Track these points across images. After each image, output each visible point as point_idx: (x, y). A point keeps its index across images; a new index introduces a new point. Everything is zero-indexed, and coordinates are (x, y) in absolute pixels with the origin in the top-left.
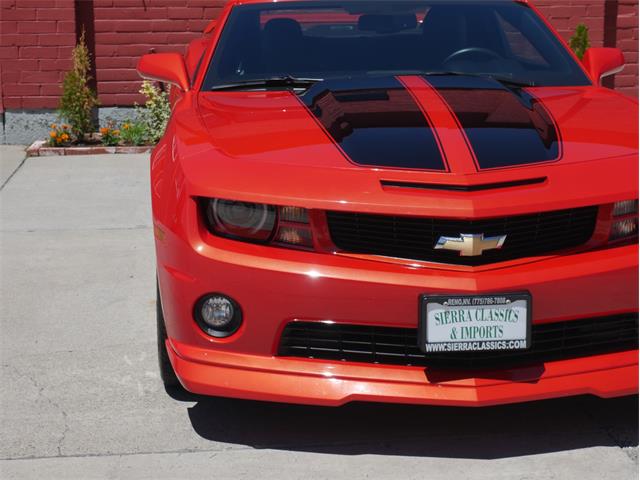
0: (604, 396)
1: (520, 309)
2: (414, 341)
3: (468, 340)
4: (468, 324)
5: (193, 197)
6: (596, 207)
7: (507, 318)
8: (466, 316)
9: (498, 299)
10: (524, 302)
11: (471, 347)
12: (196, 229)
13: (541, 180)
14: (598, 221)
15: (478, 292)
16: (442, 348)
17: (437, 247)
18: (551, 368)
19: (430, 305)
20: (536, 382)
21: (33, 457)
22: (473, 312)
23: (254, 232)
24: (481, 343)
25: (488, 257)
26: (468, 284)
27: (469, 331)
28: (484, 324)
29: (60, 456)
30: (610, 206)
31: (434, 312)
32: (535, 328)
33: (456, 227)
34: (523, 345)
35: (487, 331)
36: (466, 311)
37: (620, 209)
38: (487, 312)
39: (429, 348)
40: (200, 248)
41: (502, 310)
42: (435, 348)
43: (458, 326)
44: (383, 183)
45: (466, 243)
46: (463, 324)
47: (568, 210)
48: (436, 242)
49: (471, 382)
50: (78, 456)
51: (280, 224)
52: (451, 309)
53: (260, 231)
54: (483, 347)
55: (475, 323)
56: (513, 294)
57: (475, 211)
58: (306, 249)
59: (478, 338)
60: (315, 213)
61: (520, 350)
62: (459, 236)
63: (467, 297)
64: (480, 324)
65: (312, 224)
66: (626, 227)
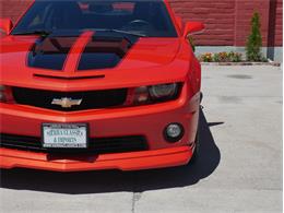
0: (123, 170)
1: (83, 130)
4: (61, 136)
6: (126, 89)
8: (60, 133)
10: (85, 128)
13: (103, 76)
14: (128, 95)
16: (50, 146)
17: (53, 103)
18: (101, 157)
19: (44, 128)
20: (93, 162)
22: (63, 132)
24: (66, 145)
25: (74, 108)
27: (61, 139)
28: (68, 137)
30: (133, 89)
31: (46, 131)
32: (90, 139)
33: (60, 95)
34: (85, 146)
35: (69, 140)
36: (60, 131)
38: (69, 131)
39: (44, 146)
41: (76, 131)
42: (47, 146)
43: (57, 137)
44: (35, 75)
48: (52, 101)
52: (53, 130)
55: (64, 136)
56: (79, 124)
57: (67, 88)
59: (65, 142)
61: (83, 148)
62: (61, 99)
64: (66, 136)
66: (142, 98)
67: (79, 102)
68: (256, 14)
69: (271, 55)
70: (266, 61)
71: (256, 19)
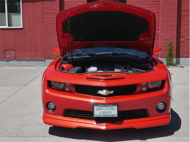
0: (137, 128)
1: (115, 107)
2: (92, 114)
3: (104, 114)
4: (104, 111)
5: (47, 80)
6: (136, 84)
7: (113, 110)
8: (103, 109)
9: (110, 105)
10: (116, 106)
11: (104, 116)
12: (47, 88)
13: (123, 78)
14: (137, 88)
15: (105, 103)
16: (97, 116)
17: (98, 93)
18: (125, 121)
19: (94, 106)
20: (121, 124)
21: (11, 137)
22: (104, 108)
23: (60, 88)
24: (106, 115)
25: (110, 95)
26: (104, 102)
27: (104, 112)
28: (107, 111)
29: (16, 137)
30: (140, 84)
31: (96, 108)
32: (119, 112)
33: (102, 88)
34: (116, 116)
35: (108, 112)
36: (103, 108)
37: (143, 85)
38: (108, 108)
39: (94, 116)
40: (48, 91)
41: (111, 108)
42: (96, 116)
43: (101, 111)
44: (87, 78)
45: (104, 92)
46: (102, 111)
47: (129, 85)
48: (97, 92)
49: (105, 124)
50: (20, 137)
51: (65, 87)
52: (99, 107)
53: (62, 88)
54: (107, 116)
55: (105, 111)
56: (114, 104)
57: (106, 85)
58: (70, 92)
59: (106, 114)
60: (72, 85)
61: (116, 117)
62: (102, 91)
63: (103, 105)
64: (106, 111)
65: (71, 87)
66: (144, 89)
67: (112, 92)
68: (171, 42)
69: (178, 63)
70: (176, 65)
71: (171, 45)
